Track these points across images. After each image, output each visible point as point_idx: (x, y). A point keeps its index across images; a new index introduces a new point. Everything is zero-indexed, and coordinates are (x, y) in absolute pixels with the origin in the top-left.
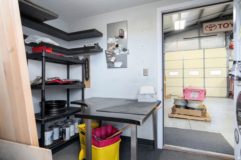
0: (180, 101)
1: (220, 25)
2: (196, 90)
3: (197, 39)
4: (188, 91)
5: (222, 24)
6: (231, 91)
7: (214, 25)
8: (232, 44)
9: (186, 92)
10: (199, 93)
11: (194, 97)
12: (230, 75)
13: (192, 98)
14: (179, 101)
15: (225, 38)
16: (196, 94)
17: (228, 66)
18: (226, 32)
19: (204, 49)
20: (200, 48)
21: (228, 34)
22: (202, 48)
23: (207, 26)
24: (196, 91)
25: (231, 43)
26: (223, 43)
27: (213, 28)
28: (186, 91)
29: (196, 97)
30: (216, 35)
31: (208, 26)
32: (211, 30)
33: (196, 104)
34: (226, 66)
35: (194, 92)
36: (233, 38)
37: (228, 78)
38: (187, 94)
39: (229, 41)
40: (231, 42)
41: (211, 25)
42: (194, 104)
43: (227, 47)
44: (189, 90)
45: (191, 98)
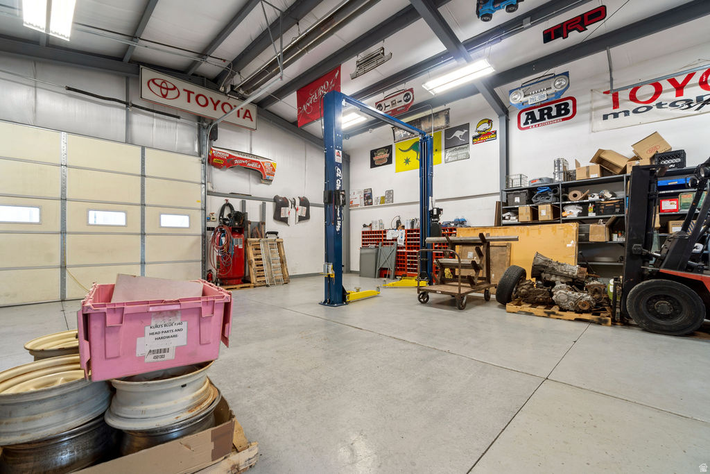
0: (48, 405)
1: (189, 92)
2: (178, 302)
3: (119, 110)
4: (118, 316)
5: (193, 93)
6: (210, 270)
7: (172, 87)
8: (214, 152)
9: (106, 329)
10: (195, 319)
11: (159, 351)
12: (209, 229)
13: (150, 359)
14: (36, 408)
15: (197, 133)
16: (174, 327)
17: (205, 207)
18: (200, 119)
19: (143, 148)
20: (129, 140)
21: (205, 124)
22: (136, 141)
23: (153, 80)
24: (177, 307)
25: (212, 150)
26: (194, 146)
27: (172, 94)
28: (108, 317)
29: (178, 349)
30: (178, 117)
31: (156, 81)
32: (164, 96)
33: (178, 393)
34: (199, 206)
35: (160, 322)
36: (215, 139)
37: (204, 236)
38: (114, 344)
39: (206, 142)
40: (213, 148)
41: (164, 82)
42: (166, 396)
43: (203, 156)
44: (128, 309)
45: (142, 358)
